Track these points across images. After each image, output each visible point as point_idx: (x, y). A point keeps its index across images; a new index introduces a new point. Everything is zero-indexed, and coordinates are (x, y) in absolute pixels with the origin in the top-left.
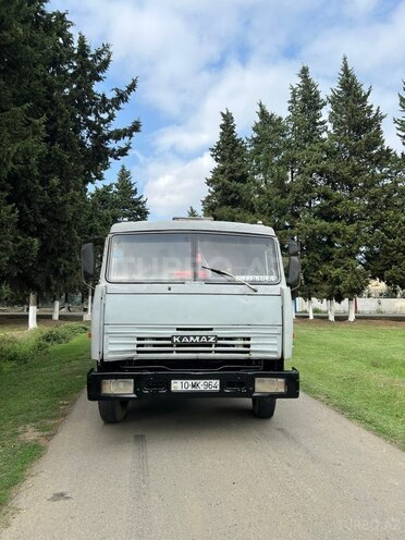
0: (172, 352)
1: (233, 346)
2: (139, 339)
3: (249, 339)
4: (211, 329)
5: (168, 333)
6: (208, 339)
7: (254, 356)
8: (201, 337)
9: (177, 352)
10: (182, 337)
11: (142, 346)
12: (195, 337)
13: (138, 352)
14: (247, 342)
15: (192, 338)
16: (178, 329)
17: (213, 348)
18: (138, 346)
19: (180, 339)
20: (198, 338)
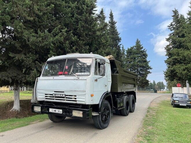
0: (54, 99)
1: (71, 98)
2: (46, 94)
3: (76, 96)
4: (64, 92)
5: (52, 93)
6: (63, 95)
7: (78, 102)
8: (61, 94)
9: (56, 99)
10: (55, 94)
11: (47, 97)
12: (59, 94)
13: (46, 99)
14: (75, 97)
15: (58, 95)
16: (55, 92)
17: (65, 99)
18: (46, 96)
19: (55, 95)
20: (60, 95)
